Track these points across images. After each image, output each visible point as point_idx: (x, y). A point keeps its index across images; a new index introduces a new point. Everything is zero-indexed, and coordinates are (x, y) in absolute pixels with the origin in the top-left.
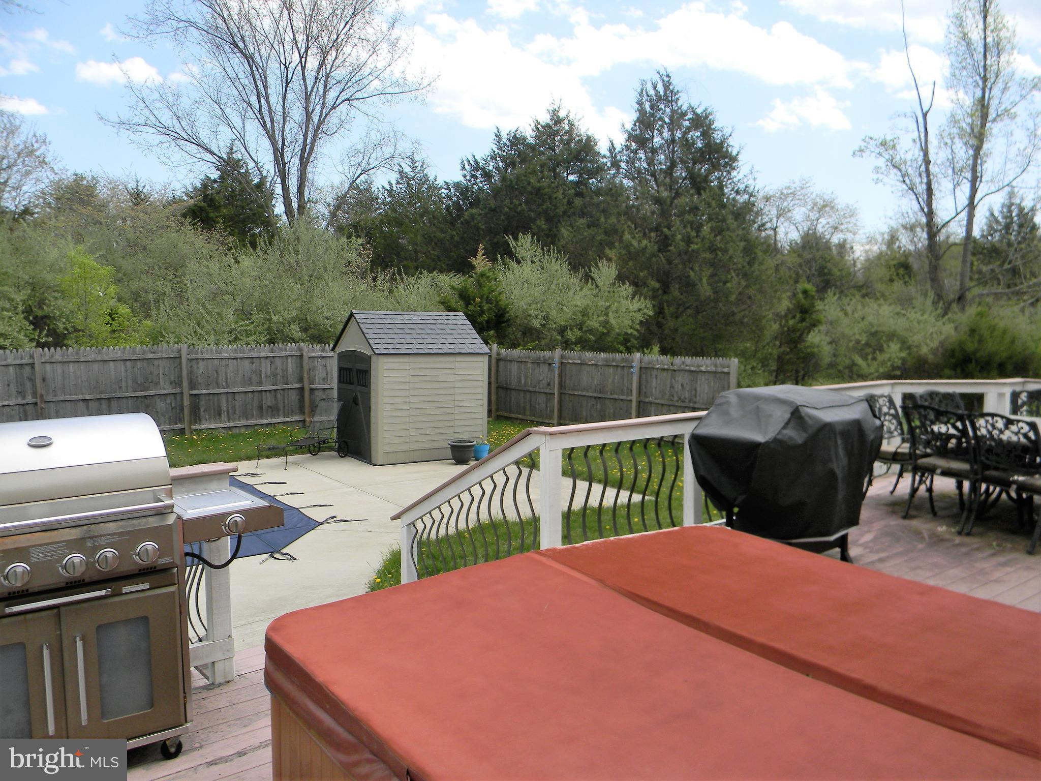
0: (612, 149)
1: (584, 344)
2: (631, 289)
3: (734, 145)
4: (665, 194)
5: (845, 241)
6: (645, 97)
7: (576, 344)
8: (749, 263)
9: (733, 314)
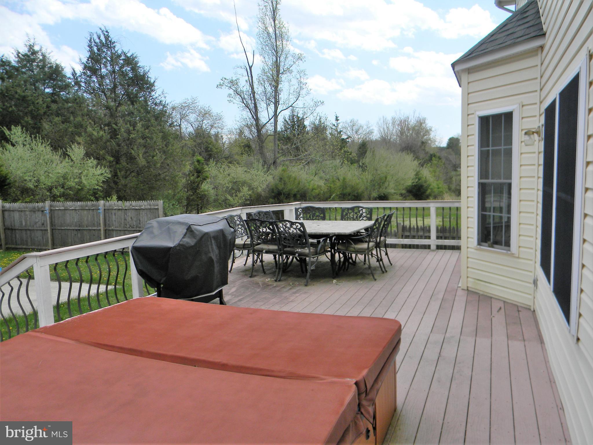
0: (74, 73)
1: (66, 197)
2: (95, 162)
3: (152, 76)
4: (112, 104)
5: (218, 133)
6: (93, 44)
7: (60, 197)
8: (166, 146)
9: (160, 174)
